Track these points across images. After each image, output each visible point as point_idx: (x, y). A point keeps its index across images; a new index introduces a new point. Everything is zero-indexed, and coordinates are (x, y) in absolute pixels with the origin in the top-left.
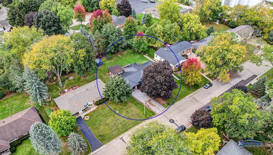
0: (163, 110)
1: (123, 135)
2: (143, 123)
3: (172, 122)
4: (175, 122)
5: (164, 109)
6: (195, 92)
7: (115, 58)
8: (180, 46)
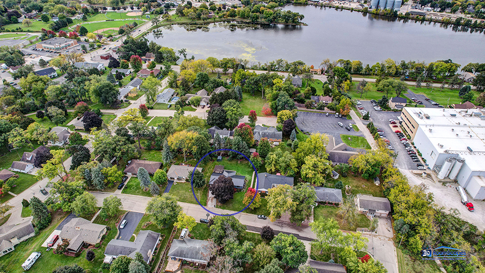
0: (212, 207)
3: (207, 216)
4: (209, 217)
7: (234, 162)
8: (282, 180)
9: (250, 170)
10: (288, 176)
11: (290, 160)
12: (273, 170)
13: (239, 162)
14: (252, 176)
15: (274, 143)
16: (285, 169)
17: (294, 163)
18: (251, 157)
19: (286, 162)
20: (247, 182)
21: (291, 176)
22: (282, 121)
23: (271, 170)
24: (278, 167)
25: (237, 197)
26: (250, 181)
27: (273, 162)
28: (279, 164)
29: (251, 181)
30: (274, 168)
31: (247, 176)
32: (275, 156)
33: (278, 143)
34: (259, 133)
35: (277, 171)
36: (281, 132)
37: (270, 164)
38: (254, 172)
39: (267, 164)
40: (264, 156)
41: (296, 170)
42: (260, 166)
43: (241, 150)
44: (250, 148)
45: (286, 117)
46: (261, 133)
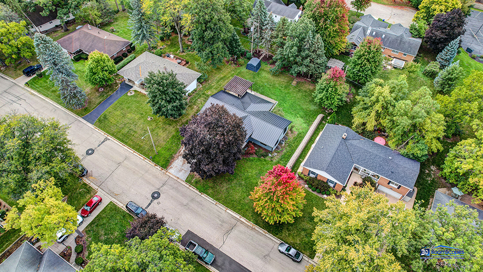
0: (178, 178)
1: (113, 140)
2: (140, 157)
3: (153, 196)
4: (156, 201)
5: (182, 180)
6: (257, 228)
7: (282, 80)
8: (386, 161)
9: (313, 108)
10: (407, 156)
11: (428, 113)
12: (370, 127)
13: (294, 82)
14: (309, 125)
15: (394, 62)
16: (405, 134)
17: (435, 126)
18: (325, 77)
19: (413, 118)
20: (291, 137)
21: (415, 158)
22: (429, 15)
23: (364, 124)
24: (385, 122)
25: (250, 169)
26: (300, 137)
27: (378, 107)
28: (392, 115)
29: (303, 137)
30: (374, 123)
31: (298, 123)
32: (386, 90)
33: (402, 64)
34: (365, 30)
35: (380, 131)
36: (420, 41)
37: (365, 109)
38: (320, 117)
39: (359, 107)
40: (357, 84)
41: (436, 146)
42: (339, 107)
43: (303, 54)
44: (330, 56)
45: (443, 8)
46: (369, 32)
